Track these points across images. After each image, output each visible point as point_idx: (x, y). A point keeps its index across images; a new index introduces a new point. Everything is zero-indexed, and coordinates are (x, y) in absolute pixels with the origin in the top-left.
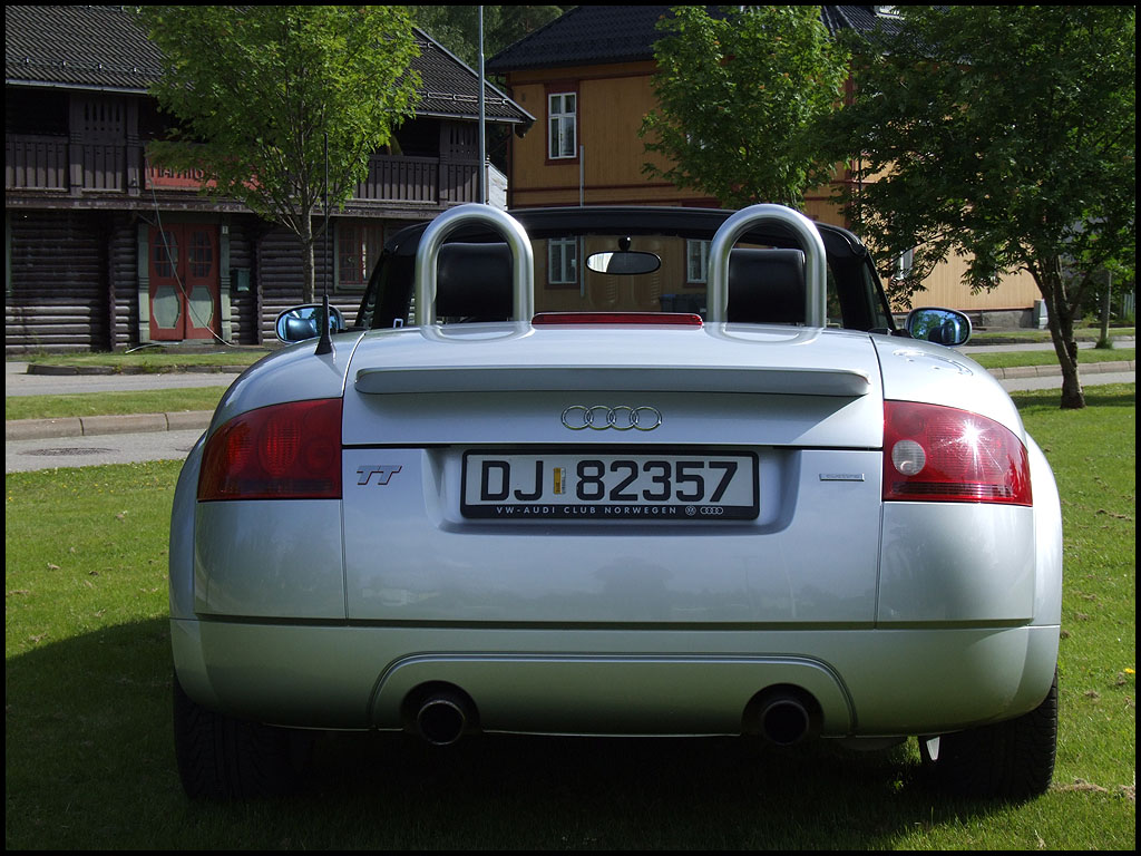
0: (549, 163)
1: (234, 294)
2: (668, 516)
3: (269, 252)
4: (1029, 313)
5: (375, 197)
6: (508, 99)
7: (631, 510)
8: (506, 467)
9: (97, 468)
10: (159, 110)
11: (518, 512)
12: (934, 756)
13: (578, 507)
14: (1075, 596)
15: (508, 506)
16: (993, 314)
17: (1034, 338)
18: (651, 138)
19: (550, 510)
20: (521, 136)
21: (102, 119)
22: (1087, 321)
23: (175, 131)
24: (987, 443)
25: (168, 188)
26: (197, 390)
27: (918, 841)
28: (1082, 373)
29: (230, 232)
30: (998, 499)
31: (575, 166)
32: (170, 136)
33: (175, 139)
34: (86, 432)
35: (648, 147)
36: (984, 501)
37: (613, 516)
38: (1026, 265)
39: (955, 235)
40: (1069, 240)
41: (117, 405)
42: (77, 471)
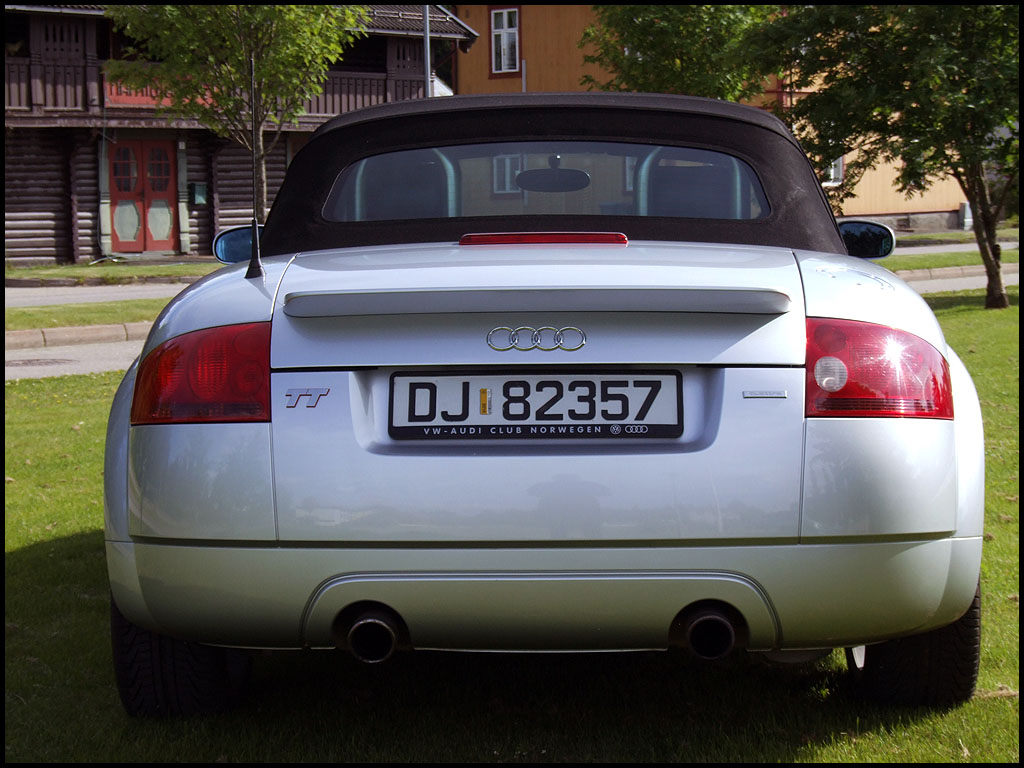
0: (492, 76)
1: (192, 206)
2: (594, 435)
3: (224, 166)
4: (953, 215)
5: (326, 112)
6: (452, 16)
7: (557, 430)
8: (432, 388)
9: (58, 379)
10: (115, 30)
11: (445, 432)
12: (860, 662)
13: (504, 427)
14: (999, 497)
15: (435, 427)
16: (920, 216)
17: (960, 239)
18: (591, 50)
19: (477, 431)
20: (465, 51)
21: (62, 40)
22: (1010, 222)
23: (131, 50)
24: (909, 359)
25: (126, 106)
26: (155, 301)
27: (843, 751)
28: (1006, 273)
29: (187, 147)
30: (920, 414)
31: (517, 80)
32: (126, 55)
33: (132, 58)
34: (48, 343)
35: (588, 59)
36: (906, 416)
37: (539, 435)
38: (951, 172)
39: (883, 143)
40: (993, 146)
41: (77, 316)
42: (38, 382)
